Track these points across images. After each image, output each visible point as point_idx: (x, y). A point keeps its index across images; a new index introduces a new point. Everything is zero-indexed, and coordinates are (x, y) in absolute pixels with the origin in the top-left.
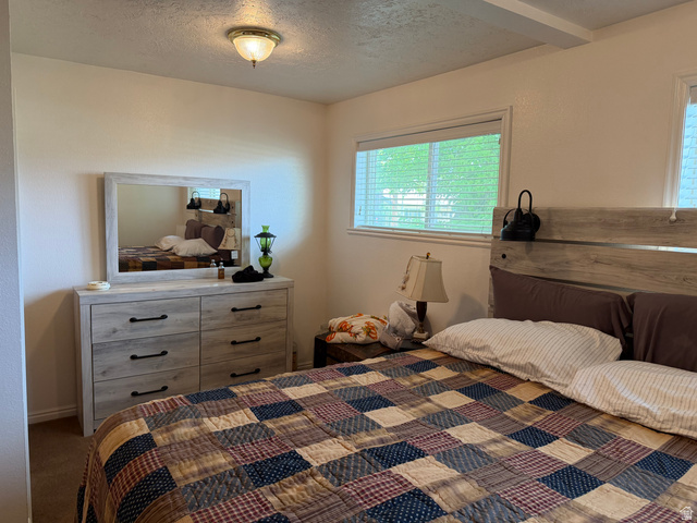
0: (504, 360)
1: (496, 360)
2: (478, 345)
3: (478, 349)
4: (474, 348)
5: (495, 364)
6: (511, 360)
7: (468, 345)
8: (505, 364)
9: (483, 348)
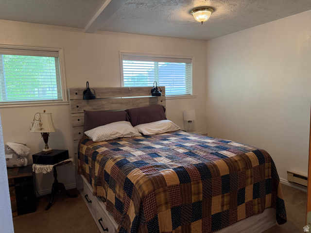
0: (124, 134)
1: (122, 135)
2: (114, 133)
3: (115, 134)
4: (113, 135)
5: (122, 136)
6: (126, 133)
7: (111, 135)
8: (125, 135)
9: (116, 133)
